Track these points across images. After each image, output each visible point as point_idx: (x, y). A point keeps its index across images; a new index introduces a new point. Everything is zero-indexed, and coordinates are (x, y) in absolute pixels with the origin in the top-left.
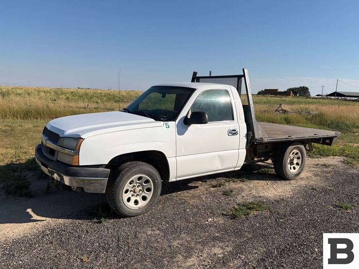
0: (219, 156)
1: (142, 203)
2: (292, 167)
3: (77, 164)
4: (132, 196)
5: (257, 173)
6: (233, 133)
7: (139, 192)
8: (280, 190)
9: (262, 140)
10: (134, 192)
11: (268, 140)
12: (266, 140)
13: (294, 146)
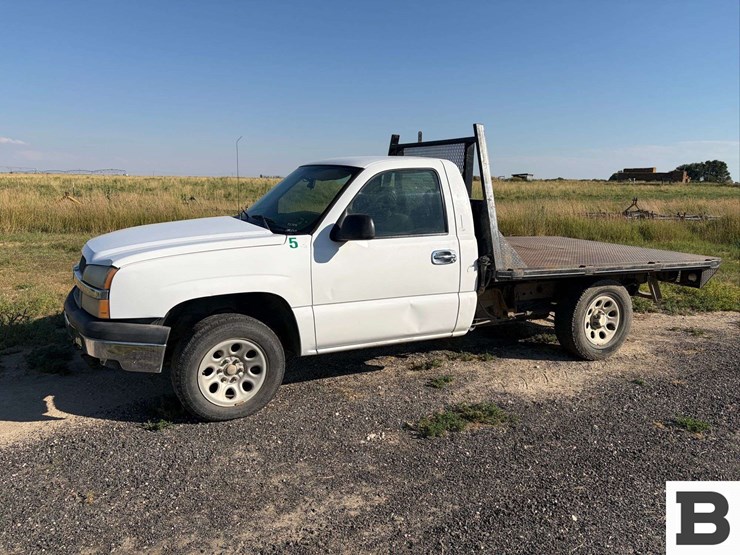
0: (411, 305)
1: (242, 396)
2: (597, 332)
3: (106, 316)
4: (222, 380)
5: (526, 343)
6: (444, 257)
7: (237, 373)
8: (556, 381)
9: (510, 274)
10: (226, 373)
11: (526, 274)
12: (520, 274)
13: (598, 288)
